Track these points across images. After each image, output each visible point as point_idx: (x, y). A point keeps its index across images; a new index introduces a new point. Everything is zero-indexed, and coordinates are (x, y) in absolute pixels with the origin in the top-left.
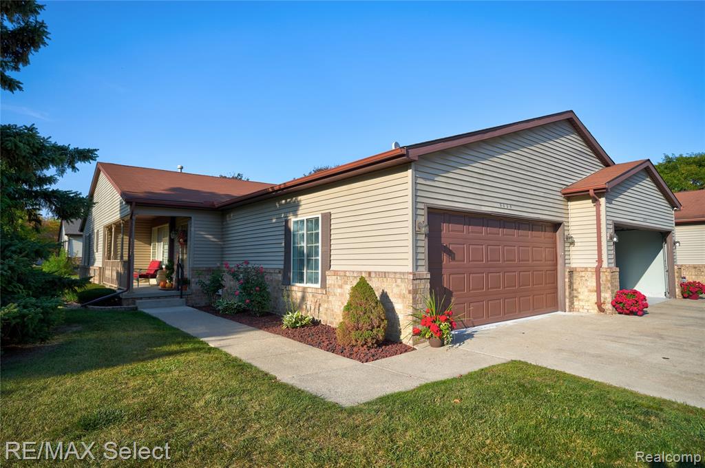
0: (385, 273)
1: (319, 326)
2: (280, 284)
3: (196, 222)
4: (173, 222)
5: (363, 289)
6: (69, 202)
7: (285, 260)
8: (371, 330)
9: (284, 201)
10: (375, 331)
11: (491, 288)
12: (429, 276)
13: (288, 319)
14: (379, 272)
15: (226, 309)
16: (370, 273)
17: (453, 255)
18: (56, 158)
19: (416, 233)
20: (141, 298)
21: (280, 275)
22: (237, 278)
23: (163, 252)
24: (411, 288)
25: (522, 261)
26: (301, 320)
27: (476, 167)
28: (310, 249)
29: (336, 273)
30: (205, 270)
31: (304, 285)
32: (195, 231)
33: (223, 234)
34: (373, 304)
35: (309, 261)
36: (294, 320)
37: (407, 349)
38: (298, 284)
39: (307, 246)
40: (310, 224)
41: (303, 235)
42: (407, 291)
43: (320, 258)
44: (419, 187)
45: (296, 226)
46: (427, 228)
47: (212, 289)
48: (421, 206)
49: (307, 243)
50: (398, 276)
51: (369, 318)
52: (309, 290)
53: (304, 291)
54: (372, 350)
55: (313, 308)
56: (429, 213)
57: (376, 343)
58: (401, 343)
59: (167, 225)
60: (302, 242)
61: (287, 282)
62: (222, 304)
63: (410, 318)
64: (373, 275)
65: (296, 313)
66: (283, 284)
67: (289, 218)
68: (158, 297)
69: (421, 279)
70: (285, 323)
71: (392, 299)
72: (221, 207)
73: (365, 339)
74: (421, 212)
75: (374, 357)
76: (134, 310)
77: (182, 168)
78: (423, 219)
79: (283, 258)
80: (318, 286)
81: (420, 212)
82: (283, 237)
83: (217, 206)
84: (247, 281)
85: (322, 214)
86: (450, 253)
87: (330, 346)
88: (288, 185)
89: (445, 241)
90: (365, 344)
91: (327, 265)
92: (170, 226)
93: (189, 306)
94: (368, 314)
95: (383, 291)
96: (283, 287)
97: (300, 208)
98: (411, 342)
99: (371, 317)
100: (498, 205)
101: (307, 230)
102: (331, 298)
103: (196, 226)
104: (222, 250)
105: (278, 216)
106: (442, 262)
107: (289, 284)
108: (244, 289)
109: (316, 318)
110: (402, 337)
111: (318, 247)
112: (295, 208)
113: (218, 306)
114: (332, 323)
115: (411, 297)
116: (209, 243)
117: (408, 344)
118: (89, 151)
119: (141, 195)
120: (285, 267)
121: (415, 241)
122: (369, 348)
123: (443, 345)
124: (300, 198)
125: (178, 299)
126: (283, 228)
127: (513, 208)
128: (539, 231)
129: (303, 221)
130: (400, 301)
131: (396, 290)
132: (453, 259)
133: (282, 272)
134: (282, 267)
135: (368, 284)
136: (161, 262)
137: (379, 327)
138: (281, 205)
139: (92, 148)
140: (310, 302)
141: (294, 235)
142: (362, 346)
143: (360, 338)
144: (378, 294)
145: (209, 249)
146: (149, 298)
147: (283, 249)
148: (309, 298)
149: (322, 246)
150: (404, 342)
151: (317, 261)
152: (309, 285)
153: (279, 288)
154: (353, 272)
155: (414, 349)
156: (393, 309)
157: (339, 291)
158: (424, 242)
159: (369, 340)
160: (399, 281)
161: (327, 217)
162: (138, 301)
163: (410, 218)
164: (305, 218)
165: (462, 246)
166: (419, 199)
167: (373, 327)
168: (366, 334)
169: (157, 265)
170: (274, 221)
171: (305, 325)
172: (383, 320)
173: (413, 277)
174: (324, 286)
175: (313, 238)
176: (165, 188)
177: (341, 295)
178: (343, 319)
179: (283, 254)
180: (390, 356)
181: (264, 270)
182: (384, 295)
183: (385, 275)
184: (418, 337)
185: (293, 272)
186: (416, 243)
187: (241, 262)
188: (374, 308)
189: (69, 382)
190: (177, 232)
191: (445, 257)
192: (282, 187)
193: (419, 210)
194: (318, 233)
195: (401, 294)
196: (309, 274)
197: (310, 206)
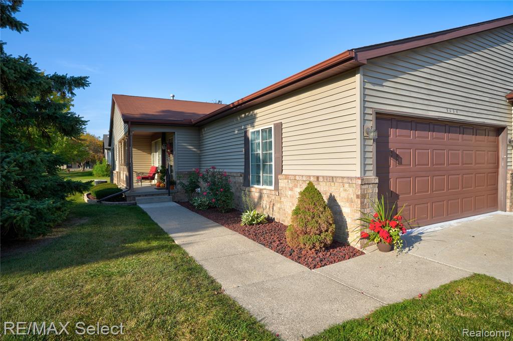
0: (333, 177)
1: (273, 224)
2: (242, 185)
3: (179, 136)
4: (164, 136)
5: (311, 194)
6: (66, 121)
7: (245, 165)
8: (319, 235)
9: (243, 115)
10: (323, 236)
11: (436, 191)
12: (377, 181)
13: (246, 217)
14: (326, 176)
15: (199, 206)
16: (318, 178)
17: (400, 159)
18: (42, 82)
19: (364, 139)
20: (140, 196)
21: (241, 178)
22: (206, 181)
23: (159, 160)
24: (359, 193)
25: (466, 164)
26: (257, 218)
27: (424, 72)
28: (265, 155)
29: (287, 176)
30: (187, 174)
31: (260, 187)
32: (178, 143)
33: (199, 144)
34: (321, 209)
35: (264, 166)
36: (250, 218)
37: (355, 253)
38: (256, 186)
39: (262, 153)
40: (264, 134)
41: (259, 144)
42: (355, 196)
43: (273, 163)
44: (367, 92)
45: (253, 136)
46: (376, 134)
47: (190, 189)
48: (370, 111)
49: (263, 151)
50: (345, 180)
51: (317, 222)
52: (265, 191)
53: (261, 191)
54: (320, 254)
55: (268, 207)
56: (377, 118)
57: (324, 247)
58: (349, 245)
59: (160, 139)
60: (258, 150)
61: (247, 184)
62: (197, 201)
63: (358, 222)
64: (321, 179)
65: (252, 212)
66: (243, 186)
67: (248, 129)
68: (153, 195)
69: (369, 184)
70: (243, 220)
71: (340, 202)
72: (196, 123)
73: (313, 243)
74: (370, 117)
75: (322, 263)
76: (134, 205)
77: (173, 96)
78: (371, 124)
79: (243, 164)
80: (272, 188)
81: (367, 117)
82: (243, 146)
83: (193, 123)
84: (214, 183)
85: (274, 124)
86: (397, 158)
87: (280, 247)
88: (245, 100)
89: (392, 147)
90: (313, 248)
91: (280, 170)
92: (162, 140)
93: (175, 202)
94: (316, 218)
95: (331, 194)
96: (244, 188)
97: (257, 120)
98: (359, 245)
99: (319, 221)
100: (445, 110)
101: (262, 140)
102: (283, 199)
103: (179, 139)
104: (199, 158)
105: (239, 128)
106: (389, 166)
107: (249, 186)
108: (212, 190)
109: (271, 216)
110: (350, 240)
111: (271, 153)
112: (252, 120)
113: (194, 203)
114: (284, 221)
115: (359, 202)
116: (191, 152)
117: (356, 247)
118: (81, 78)
119: (137, 116)
120: (245, 171)
121: (364, 146)
122: (317, 252)
123: (392, 249)
124: (256, 111)
125: (166, 196)
126: (243, 138)
127: (459, 113)
128: (482, 135)
129: (259, 131)
130: (347, 204)
131: (343, 194)
132: (400, 163)
133: (243, 176)
134: (243, 171)
135: (316, 189)
136: (157, 168)
137: (327, 231)
138: (241, 118)
139: (83, 75)
140: (265, 202)
141: (252, 144)
142: (311, 249)
143: (309, 242)
144: (326, 199)
145: (188, 157)
146: (146, 195)
147: (243, 156)
148: (265, 198)
149: (275, 153)
150: (351, 245)
151: (270, 166)
152: (264, 187)
153: (241, 189)
154: (303, 176)
155: (363, 253)
156: (340, 213)
157: (290, 193)
158: (372, 148)
159: (317, 244)
160: (347, 186)
161: (279, 127)
162: (137, 198)
163: (358, 123)
164: (260, 129)
165: (409, 151)
166: (367, 104)
167: (321, 232)
168: (314, 238)
169: (154, 170)
170: (236, 132)
171: (261, 223)
172: (331, 224)
173: (362, 182)
174: (277, 188)
175: (267, 146)
176: (158, 110)
177: (292, 197)
178: (292, 222)
179: (243, 160)
180: (339, 261)
181: (227, 174)
182: (332, 199)
183: (332, 179)
184: (366, 241)
185: (252, 176)
186: (364, 148)
187: (209, 167)
188: (322, 213)
189: (37, 281)
190: (166, 145)
191: (392, 162)
192: (240, 102)
193: (367, 115)
194: (271, 142)
195: (348, 198)
196: (265, 178)
197: (265, 118)
